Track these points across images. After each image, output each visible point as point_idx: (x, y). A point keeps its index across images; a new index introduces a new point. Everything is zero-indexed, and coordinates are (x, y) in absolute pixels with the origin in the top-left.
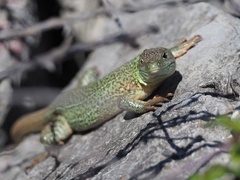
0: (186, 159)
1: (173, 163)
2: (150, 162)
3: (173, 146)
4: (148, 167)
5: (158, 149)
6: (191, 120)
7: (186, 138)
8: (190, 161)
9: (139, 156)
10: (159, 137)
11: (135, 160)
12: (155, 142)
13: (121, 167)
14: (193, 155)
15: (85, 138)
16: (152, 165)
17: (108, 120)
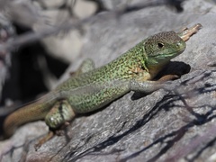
0: (206, 124)
1: (195, 127)
2: (172, 128)
3: (193, 113)
4: (171, 132)
5: (178, 116)
6: (206, 92)
7: (204, 106)
8: (211, 125)
9: (159, 123)
10: (178, 106)
11: (156, 127)
12: (175, 111)
13: (143, 134)
14: (213, 120)
15: (92, 117)
16: (175, 130)
17: (116, 100)
